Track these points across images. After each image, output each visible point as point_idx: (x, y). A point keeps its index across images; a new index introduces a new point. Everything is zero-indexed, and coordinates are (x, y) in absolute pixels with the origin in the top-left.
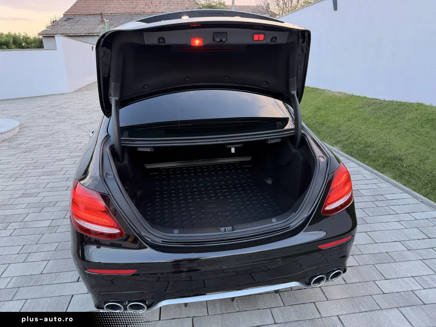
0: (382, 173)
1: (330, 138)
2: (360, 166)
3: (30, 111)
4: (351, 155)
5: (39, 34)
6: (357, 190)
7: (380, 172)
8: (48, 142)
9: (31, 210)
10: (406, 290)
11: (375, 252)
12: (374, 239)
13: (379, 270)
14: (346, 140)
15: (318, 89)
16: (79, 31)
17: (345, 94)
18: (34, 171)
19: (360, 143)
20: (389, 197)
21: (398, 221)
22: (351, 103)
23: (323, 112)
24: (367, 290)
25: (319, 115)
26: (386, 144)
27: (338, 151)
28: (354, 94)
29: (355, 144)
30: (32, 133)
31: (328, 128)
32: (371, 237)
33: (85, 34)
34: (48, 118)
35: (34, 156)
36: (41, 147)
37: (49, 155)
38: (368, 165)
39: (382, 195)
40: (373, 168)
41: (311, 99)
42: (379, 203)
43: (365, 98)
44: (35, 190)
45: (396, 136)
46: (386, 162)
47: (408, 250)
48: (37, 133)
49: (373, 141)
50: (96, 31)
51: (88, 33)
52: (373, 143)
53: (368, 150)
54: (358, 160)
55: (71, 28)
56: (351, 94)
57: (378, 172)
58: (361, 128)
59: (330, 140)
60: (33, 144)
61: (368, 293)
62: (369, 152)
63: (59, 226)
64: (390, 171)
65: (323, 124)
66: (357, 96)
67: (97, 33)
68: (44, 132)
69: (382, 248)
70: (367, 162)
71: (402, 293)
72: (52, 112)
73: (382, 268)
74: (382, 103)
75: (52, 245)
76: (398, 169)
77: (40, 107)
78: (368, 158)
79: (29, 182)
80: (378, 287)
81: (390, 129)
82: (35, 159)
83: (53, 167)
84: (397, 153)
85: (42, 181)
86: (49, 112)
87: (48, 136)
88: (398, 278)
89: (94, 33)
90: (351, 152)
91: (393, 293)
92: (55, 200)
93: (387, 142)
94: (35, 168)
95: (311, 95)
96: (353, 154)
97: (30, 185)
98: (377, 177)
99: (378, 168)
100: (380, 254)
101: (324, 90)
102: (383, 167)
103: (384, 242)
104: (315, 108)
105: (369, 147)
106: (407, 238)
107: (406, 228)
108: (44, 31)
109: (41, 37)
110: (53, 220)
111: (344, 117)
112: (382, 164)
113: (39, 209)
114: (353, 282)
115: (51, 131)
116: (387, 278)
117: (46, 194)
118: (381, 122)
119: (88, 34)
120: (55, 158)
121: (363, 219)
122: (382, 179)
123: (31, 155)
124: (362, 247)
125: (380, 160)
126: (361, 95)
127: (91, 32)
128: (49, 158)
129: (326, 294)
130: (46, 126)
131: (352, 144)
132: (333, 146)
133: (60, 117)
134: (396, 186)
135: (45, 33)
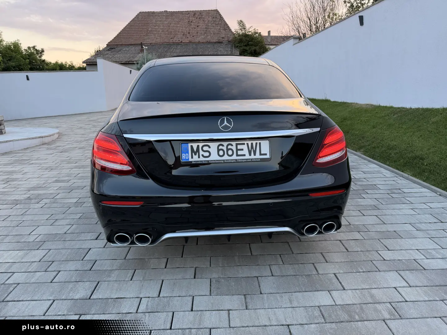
0: (402, 172)
1: (354, 144)
2: (381, 167)
3: (68, 124)
4: (373, 158)
5: (84, 62)
6: (374, 185)
7: (400, 171)
8: (83, 146)
9: (61, 191)
10: (408, 259)
11: (382, 230)
12: (383, 221)
13: (384, 243)
14: (369, 145)
15: (346, 103)
16: (120, 59)
17: (372, 105)
18: (68, 165)
19: (382, 147)
20: (405, 190)
21: (412, 209)
22: (377, 113)
23: (349, 122)
24: (368, 256)
25: (344, 125)
26: (408, 145)
27: (361, 155)
28: (381, 105)
29: (378, 147)
30: (69, 140)
31: (352, 135)
32: (380, 219)
33: (126, 62)
34: (85, 129)
35: (68, 155)
36: (77, 148)
37: (83, 154)
38: (389, 165)
39: (399, 189)
40: (394, 168)
41: (338, 112)
42: (394, 195)
43: (392, 107)
44: (67, 178)
45: (419, 138)
46: (407, 161)
47: (417, 230)
48: (74, 139)
49: (395, 143)
50: (136, 59)
51: (128, 60)
52: (395, 145)
53: (390, 152)
54: (379, 162)
55: (113, 56)
56: (378, 104)
57: (399, 171)
58: (385, 133)
59: (354, 146)
60: (69, 146)
61: (368, 259)
62: (390, 154)
63: (85, 202)
64: (411, 169)
65: (348, 132)
66: (383, 107)
67: (136, 61)
68: (80, 139)
69: (390, 228)
70: (388, 163)
71: (403, 261)
72: (89, 124)
73: (387, 242)
74: (407, 111)
75: (77, 215)
76: (418, 167)
77: (79, 121)
78: (389, 159)
79: (62, 172)
80: (380, 255)
81: (414, 132)
82: (69, 157)
83: (85, 163)
84: (418, 153)
85: (74, 172)
86: (86, 125)
87: (83, 142)
88: (402, 250)
89: (133, 61)
90: (374, 155)
91: (394, 260)
92: (83, 185)
93: (409, 144)
94: (69, 163)
95: (338, 108)
96: (375, 157)
97: (62, 175)
98: (397, 175)
99: (399, 167)
100: (388, 232)
101: (351, 103)
102: (404, 166)
103: (393, 223)
104: (342, 119)
105: (391, 149)
106: (417, 221)
107: (419, 214)
108: (88, 59)
109: (85, 65)
110: (80, 198)
111: (369, 125)
112: (403, 164)
113: (69, 191)
114: (355, 251)
115: (86, 138)
116: (390, 249)
117: (75, 181)
118: (404, 127)
119: (128, 62)
120: (87, 157)
121: (375, 206)
122: (402, 177)
123: (66, 154)
124: (370, 226)
125: (402, 161)
126: (388, 105)
127: (131, 60)
128: (82, 156)
129: (326, 258)
130: (83, 134)
131: (374, 148)
132: (356, 151)
133: (96, 128)
134: (415, 182)
135: (89, 61)
